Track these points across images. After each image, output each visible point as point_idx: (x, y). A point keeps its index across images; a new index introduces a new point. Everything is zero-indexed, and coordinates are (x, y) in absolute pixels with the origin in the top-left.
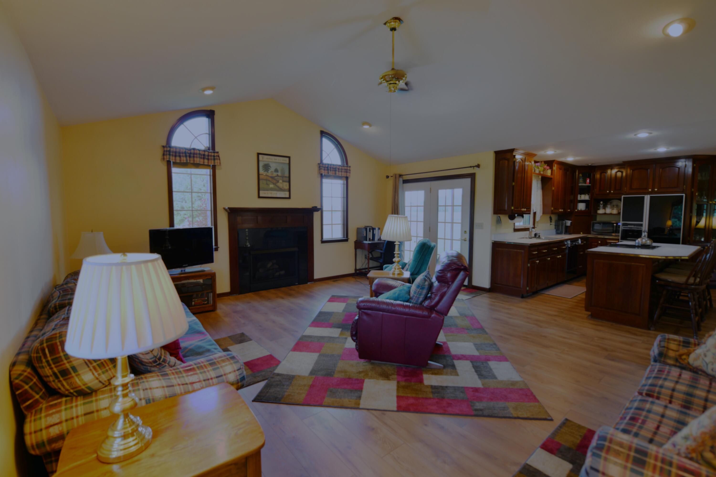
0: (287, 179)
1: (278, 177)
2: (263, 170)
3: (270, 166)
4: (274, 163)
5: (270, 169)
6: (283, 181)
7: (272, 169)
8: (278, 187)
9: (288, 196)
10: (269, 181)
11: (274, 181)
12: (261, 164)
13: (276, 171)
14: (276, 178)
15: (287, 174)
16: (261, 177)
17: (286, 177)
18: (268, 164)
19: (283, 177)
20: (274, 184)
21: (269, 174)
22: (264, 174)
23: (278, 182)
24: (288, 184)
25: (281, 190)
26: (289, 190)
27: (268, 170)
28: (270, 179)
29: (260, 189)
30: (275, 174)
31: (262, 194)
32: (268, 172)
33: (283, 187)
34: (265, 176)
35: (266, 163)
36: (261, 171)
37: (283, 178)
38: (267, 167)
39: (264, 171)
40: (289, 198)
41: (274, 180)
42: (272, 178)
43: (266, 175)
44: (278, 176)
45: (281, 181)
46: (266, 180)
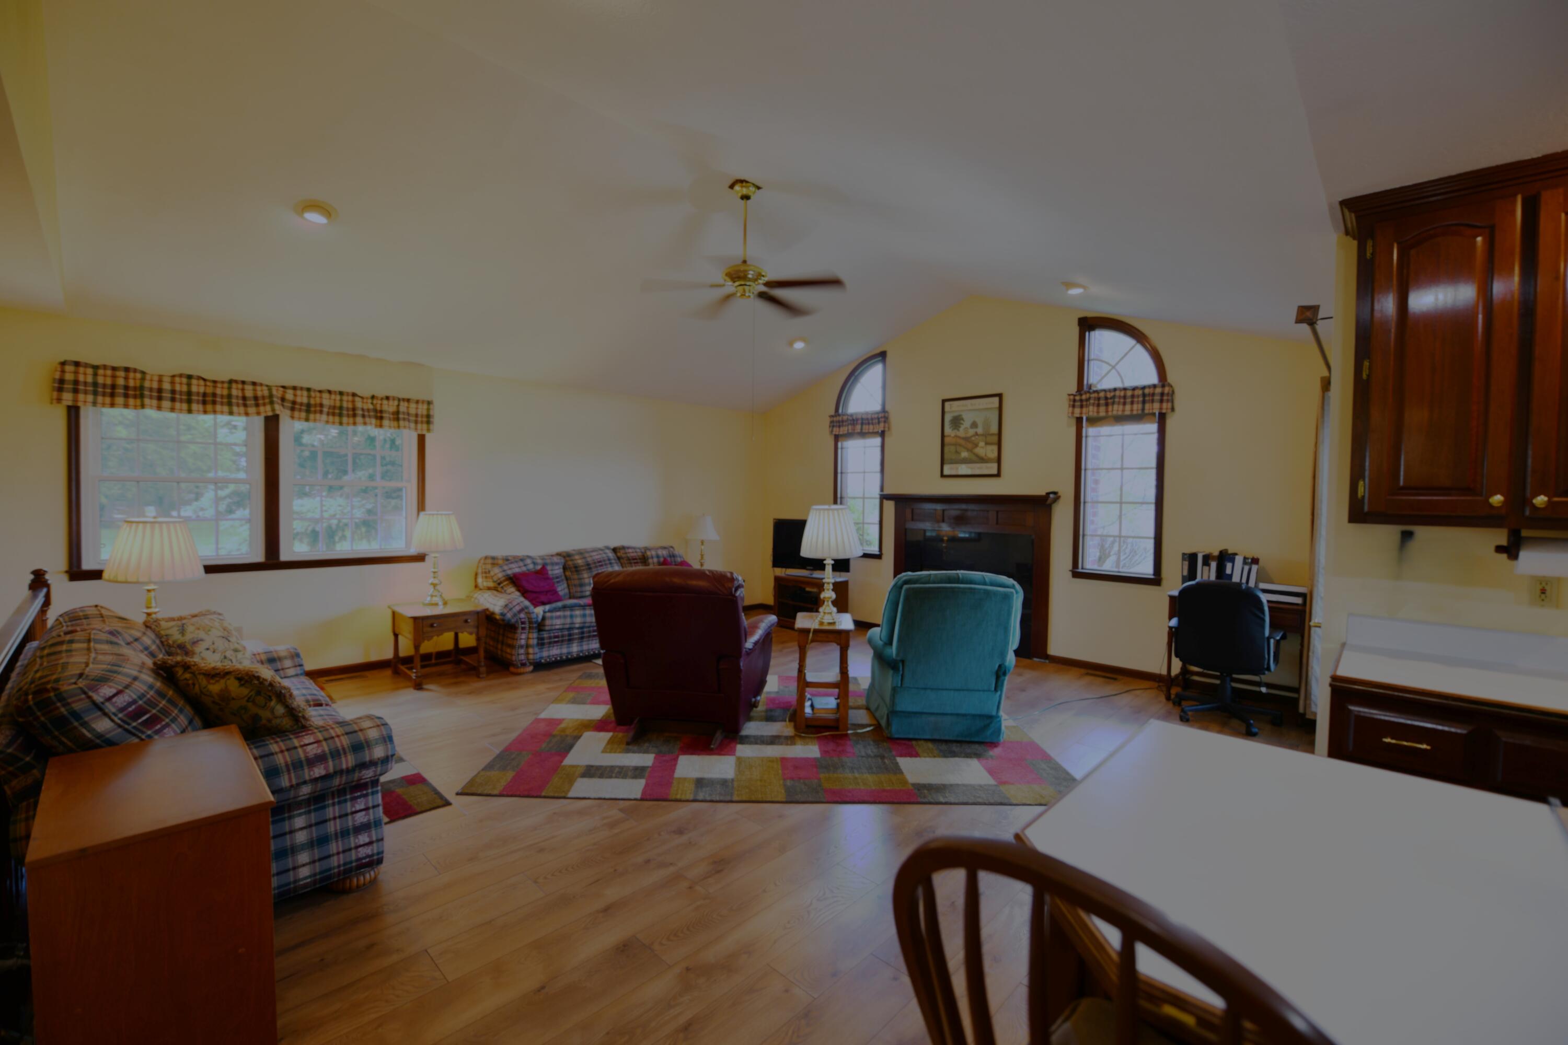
0: (995, 439)
1: (977, 437)
2: (950, 428)
3: (963, 419)
4: (971, 413)
5: (962, 424)
6: (987, 444)
7: (967, 423)
8: (977, 456)
9: (995, 472)
10: (960, 445)
11: (970, 446)
12: (948, 418)
13: (974, 425)
14: (973, 438)
15: (994, 429)
16: (947, 440)
17: (993, 435)
18: (960, 416)
19: (986, 435)
20: (968, 450)
21: (961, 433)
22: (953, 435)
23: (976, 445)
24: (995, 448)
25: (982, 460)
26: (999, 460)
27: (960, 427)
28: (962, 442)
29: (945, 462)
30: (971, 432)
31: (947, 471)
32: (958, 430)
33: (986, 455)
34: (953, 437)
35: (956, 414)
36: (948, 430)
37: (986, 437)
38: (957, 421)
39: (953, 430)
40: (998, 475)
41: (970, 443)
42: (967, 439)
43: (956, 436)
44: (976, 434)
45: (982, 444)
46: (956, 445)
